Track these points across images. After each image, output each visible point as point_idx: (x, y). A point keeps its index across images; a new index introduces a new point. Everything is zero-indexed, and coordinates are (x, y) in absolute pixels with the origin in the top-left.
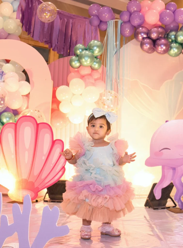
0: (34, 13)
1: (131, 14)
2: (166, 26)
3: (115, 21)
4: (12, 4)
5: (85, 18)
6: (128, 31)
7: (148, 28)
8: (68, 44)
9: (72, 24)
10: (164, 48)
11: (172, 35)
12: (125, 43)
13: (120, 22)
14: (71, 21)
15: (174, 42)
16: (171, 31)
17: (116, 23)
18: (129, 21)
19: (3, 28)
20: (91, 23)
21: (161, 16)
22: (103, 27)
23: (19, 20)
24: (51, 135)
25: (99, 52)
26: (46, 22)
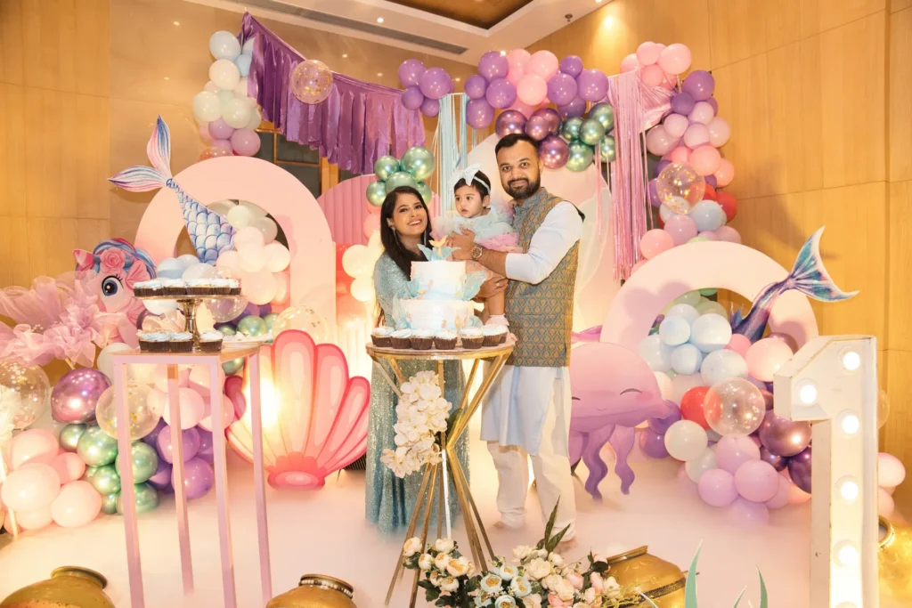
0: (285, 82)
1: (487, 84)
2: (559, 107)
3: (455, 96)
4: (235, 62)
5: (392, 90)
6: (481, 117)
7: (524, 113)
8: (360, 148)
9: (365, 104)
10: (558, 157)
11: (574, 126)
12: (475, 143)
13: (464, 98)
14: (363, 95)
15: (576, 142)
16: (570, 117)
17: (457, 100)
18: (484, 97)
19: (221, 118)
20: (404, 102)
21: (551, 86)
22: (431, 109)
23: (254, 100)
24: (343, 368)
25: (427, 171)
26: (311, 101)
